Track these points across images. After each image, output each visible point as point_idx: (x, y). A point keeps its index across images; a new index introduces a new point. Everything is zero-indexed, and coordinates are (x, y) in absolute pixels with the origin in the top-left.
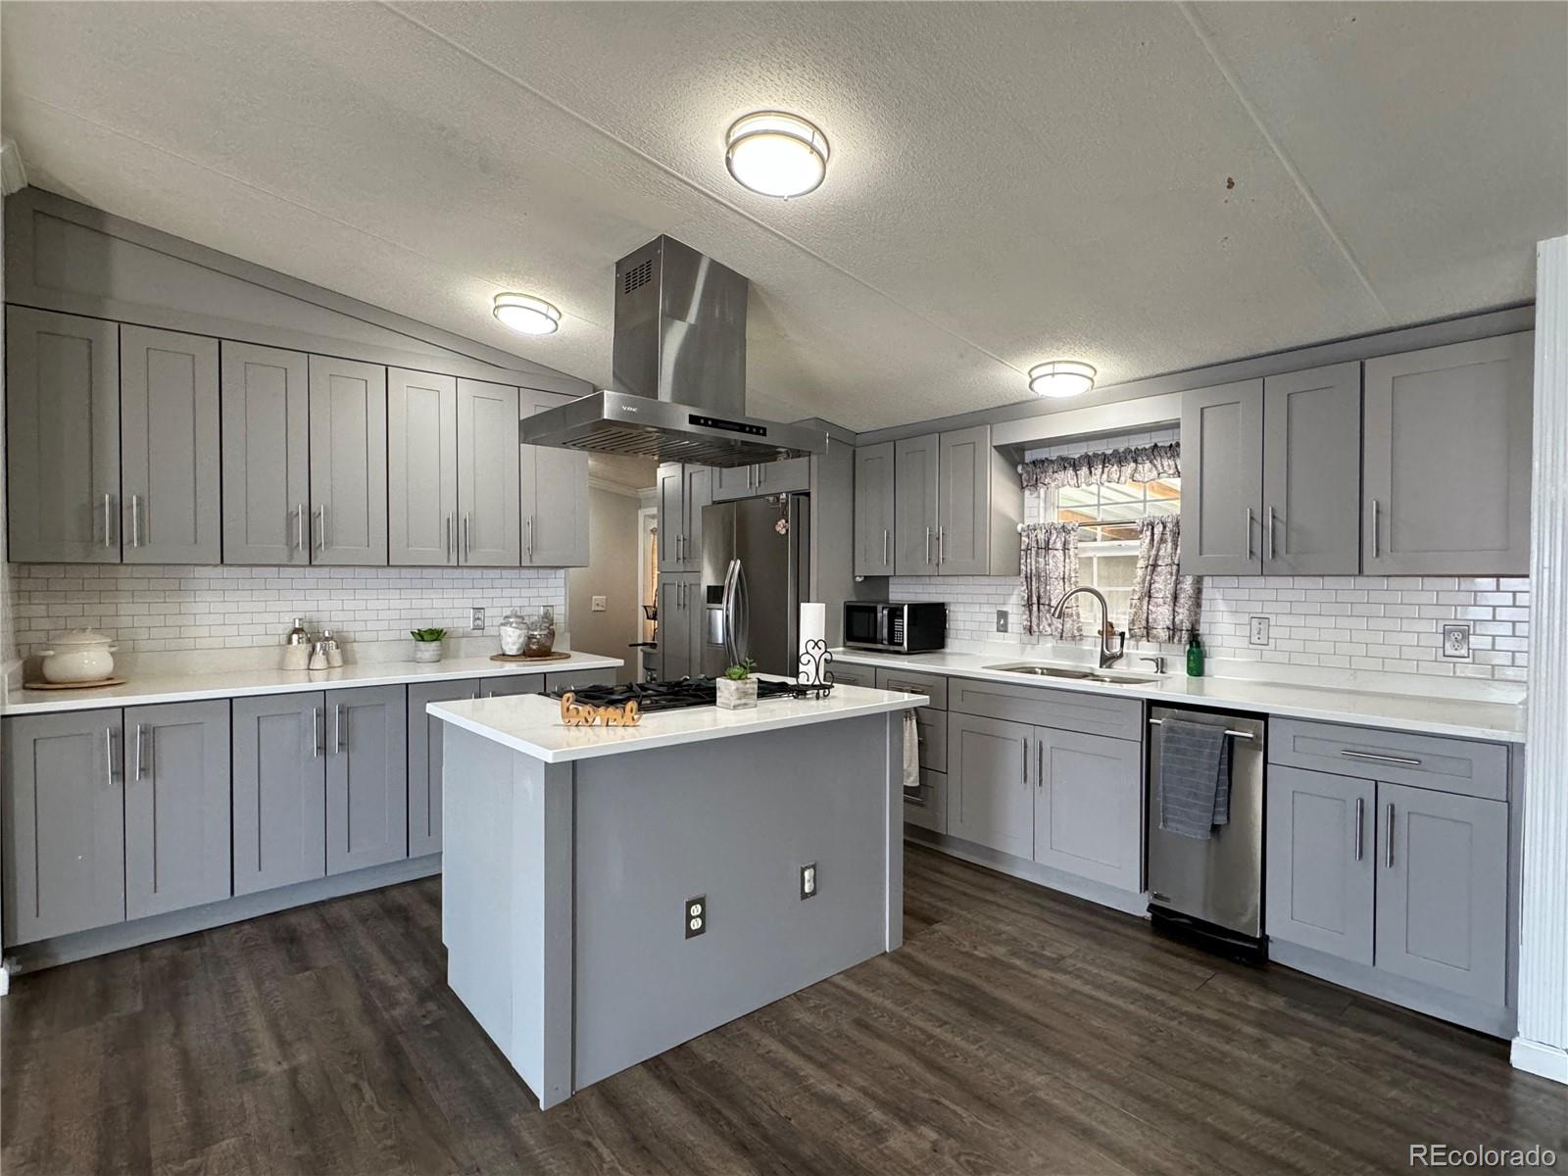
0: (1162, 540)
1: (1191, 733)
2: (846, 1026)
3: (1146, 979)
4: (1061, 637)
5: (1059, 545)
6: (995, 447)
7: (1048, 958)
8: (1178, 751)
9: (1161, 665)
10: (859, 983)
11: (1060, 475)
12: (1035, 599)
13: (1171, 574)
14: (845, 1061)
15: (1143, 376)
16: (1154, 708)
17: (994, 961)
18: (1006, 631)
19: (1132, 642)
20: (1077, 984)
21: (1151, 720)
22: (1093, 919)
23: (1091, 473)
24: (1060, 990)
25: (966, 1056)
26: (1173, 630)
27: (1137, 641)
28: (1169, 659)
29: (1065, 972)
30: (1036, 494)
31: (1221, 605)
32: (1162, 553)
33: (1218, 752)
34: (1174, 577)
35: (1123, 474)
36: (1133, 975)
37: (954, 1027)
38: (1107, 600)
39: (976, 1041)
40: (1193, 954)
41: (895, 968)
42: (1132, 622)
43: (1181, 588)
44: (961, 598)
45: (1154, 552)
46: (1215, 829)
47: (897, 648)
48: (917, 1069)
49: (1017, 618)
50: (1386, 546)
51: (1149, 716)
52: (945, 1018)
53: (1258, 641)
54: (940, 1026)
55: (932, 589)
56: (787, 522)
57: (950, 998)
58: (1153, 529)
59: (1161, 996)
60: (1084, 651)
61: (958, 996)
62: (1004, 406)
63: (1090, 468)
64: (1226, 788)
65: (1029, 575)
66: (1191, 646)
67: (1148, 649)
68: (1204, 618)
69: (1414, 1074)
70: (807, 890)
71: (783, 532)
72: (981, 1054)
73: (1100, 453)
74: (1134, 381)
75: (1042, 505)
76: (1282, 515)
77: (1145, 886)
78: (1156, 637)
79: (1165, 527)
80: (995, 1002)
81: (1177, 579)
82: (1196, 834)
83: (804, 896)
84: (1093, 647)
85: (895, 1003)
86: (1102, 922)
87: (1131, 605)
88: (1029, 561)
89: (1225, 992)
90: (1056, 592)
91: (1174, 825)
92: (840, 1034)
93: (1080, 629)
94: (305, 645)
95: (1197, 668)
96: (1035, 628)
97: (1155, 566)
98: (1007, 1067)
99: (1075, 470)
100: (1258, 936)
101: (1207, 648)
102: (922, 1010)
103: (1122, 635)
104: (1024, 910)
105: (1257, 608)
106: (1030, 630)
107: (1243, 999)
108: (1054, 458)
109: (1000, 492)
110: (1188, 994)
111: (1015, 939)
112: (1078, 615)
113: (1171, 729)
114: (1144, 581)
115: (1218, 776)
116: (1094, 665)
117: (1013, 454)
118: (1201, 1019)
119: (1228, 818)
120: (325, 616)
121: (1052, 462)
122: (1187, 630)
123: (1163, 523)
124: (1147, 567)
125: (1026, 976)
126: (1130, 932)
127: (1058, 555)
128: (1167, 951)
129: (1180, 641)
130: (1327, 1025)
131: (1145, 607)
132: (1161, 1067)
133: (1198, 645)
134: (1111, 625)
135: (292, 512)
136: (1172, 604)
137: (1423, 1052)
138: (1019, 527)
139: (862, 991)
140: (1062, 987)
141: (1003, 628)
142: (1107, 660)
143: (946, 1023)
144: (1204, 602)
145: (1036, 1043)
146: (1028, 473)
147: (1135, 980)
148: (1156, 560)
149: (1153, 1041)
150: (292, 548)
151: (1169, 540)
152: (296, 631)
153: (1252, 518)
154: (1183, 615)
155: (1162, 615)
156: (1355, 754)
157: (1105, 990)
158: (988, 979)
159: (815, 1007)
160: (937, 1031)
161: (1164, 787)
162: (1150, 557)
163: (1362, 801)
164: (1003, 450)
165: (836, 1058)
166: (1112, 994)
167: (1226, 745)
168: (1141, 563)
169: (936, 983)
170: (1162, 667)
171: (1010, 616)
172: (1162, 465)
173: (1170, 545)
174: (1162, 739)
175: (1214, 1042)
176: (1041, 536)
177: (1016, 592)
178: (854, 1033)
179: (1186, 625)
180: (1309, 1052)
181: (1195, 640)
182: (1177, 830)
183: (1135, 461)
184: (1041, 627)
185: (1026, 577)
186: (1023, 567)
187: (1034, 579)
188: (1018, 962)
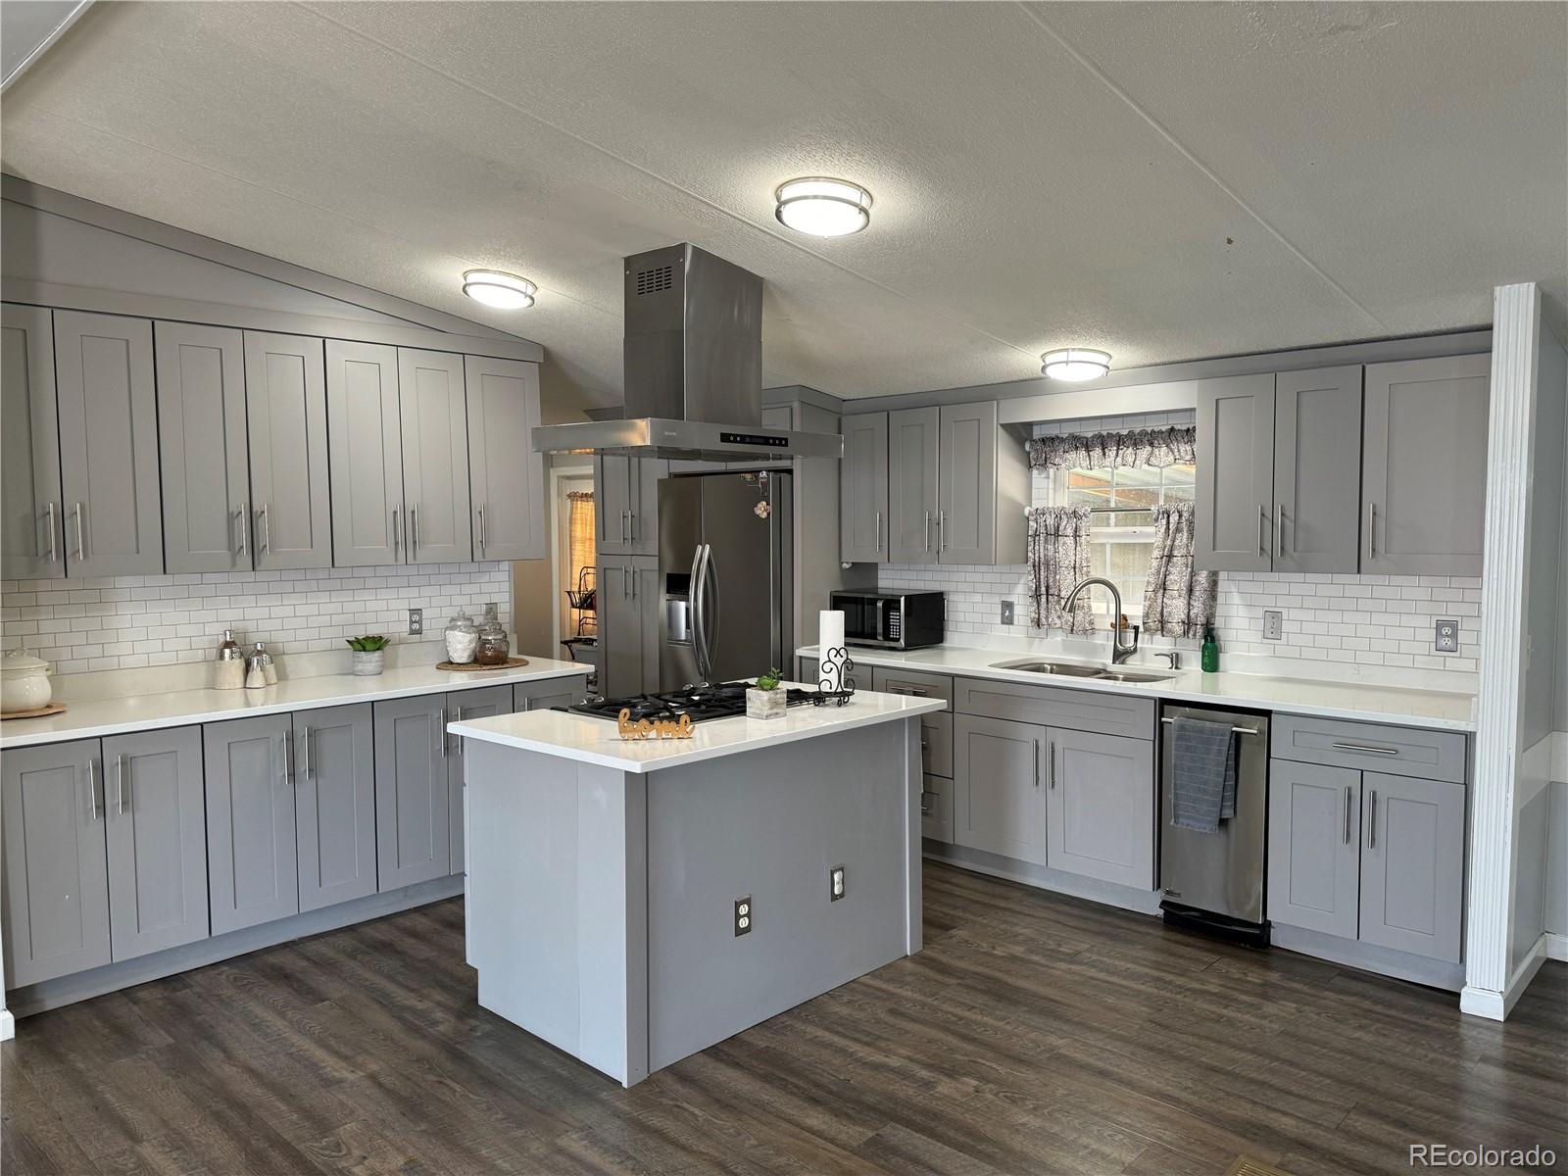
0: (1178, 530)
1: (1201, 731)
2: (883, 1015)
3: (1157, 965)
4: (1072, 630)
5: (1070, 531)
6: (1001, 425)
7: (1064, 954)
8: (1188, 749)
9: (1176, 660)
10: (886, 981)
11: (1072, 456)
12: (1043, 589)
13: (1187, 566)
14: (887, 1040)
15: (1158, 361)
16: (1166, 707)
17: (1014, 958)
18: (1012, 624)
19: (1147, 636)
20: (1093, 972)
21: (1163, 719)
22: (1107, 919)
23: (1104, 454)
24: (1077, 978)
25: (996, 1030)
26: (1188, 624)
27: (1152, 635)
28: (1184, 654)
29: (1080, 963)
30: (1044, 475)
31: (1236, 598)
32: (1177, 543)
33: (1225, 748)
34: (1189, 569)
35: (1138, 458)
36: (1145, 963)
37: (983, 1010)
38: (1120, 593)
39: (1003, 1019)
40: (1200, 943)
41: (920, 969)
42: (1147, 615)
43: (1196, 581)
44: (961, 587)
45: (1169, 542)
46: (1223, 823)
47: (893, 644)
48: (954, 1041)
49: (1023, 610)
50: (1381, 548)
51: (1162, 715)
52: (973, 1004)
53: (1271, 636)
54: (969, 1010)
55: (928, 576)
56: (768, 504)
57: (974, 988)
58: (1169, 517)
59: (1169, 977)
60: (1095, 644)
61: (983, 987)
62: (1013, 382)
63: (1103, 449)
64: (1233, 783)
65: (1037, 564)
66: (1206, 641)
67: (1163, 644)
68: (1220, 611)
69: (1378, 1021)
70: (836, 892)
71: (764, 515)
72: (1008, 1027)
73: (1114, 432)
74: (1151, 366)
75: (1051, 485)
76: (1290, 513)
77: (1158, 884)
78: (1170, 631)
79: (1180, 516)
80: (1018, 990)
81: (1192, 571)
82: (1205, 828)
83: (834, 897)
84: (1105, 641)
85: (925, 994)
86: (1116, 921)
87: (1146, 597)
88: (1037, 547)
89: (1228, 972)
90: (1066, 583)
91: (1185, 821)
92: (878, 1022)
93: (1091, 623)
94: (238, 661)
95: (1211, 663)
96: (1043, 620)
97: (1170, 556)
98: (1033, 1035)
99: (1088, 451)
100: (1260, 922)
101: (1222, 642)
102: (951, 1000)
103: (1136, 628)
104: (1041, 915)
105: (1269, 602)
106: (1038, 623)
107: (1241, 976)
108: (1065, 436)
109: (1007, 475)
110: (1193, 975)
111: (1032, 939)
112: (1089, 607)
113: (1182, 728)
114: (1159, 572)
115: (1226, 771)
116: (1106, 660)
117: (1020, 433)
118: (1203, 992)
119: (1235, 812)
120: (251, 626)
121: (1062, 440)
122: (1202, 625)
123: (1178, 512)
124: (1162, 558)
125: (1046, 969)
126: (1143, 929)
127: (1069, 542)
128: (1177, 942)
129: (1194, 635)
130: (1313, 992)
131: (1160, 601)
132: (1166, 1027)
133: (1213, 640)
134: (1125, 618)
135: (232, 513)
136: (1187, 597)
137: (1390, 1006)
138: (1027, 511)
139: (890, 988)
140: (1079, 975)
141: (1008, 620)
142: (1119, 656)
143: (973, 1008)
144: (1219, 594)
145: (1059, 1018)
146: (1036, 450)
147: (1146, 966)
148: (1171, 550)
149: (1161, 1010)
150: (234, 551)
151: (1185, 530)
152: (228, 645)
153: (1263, 515)
154: (1198, 608)
155: (1177, 608)
156: (1345, 747)
157: (1119, 976)
158: (1008, 972)
159: (849, 1002)
160: (967, 1014)
161: (1175, 784)
162: (1165, 547)
163: (1349, 789)
164: (1010, 428)
165: (879, 1038)
166: (1125, 978)
167: (1233, 741)
168: (1156, 553)
169: (959, 978)
170: (1177, 662)
171: (1015, 607)
172: (1179, 451)
173: (1185, 535)
174: (1174, 738)
175: (1214, 1008)
176: (1050, 521)
177: (1022, 581)
178: (891, 1020)
179: (1201, 620)
180: (1294, 1011)
181: (1210, 635)
182: (1188, 825)
183: (1151, 445)
184: (1050, 620)
185: (1034, 566)
186: (1030, 554)
187: (1042, 568)
188: (1036, 958)
